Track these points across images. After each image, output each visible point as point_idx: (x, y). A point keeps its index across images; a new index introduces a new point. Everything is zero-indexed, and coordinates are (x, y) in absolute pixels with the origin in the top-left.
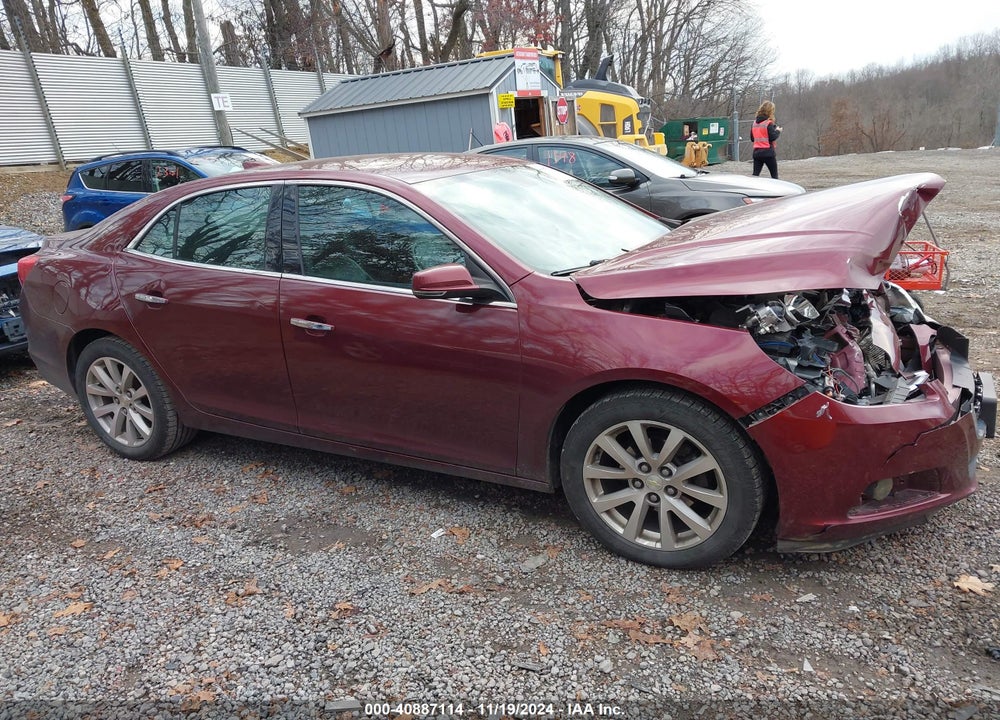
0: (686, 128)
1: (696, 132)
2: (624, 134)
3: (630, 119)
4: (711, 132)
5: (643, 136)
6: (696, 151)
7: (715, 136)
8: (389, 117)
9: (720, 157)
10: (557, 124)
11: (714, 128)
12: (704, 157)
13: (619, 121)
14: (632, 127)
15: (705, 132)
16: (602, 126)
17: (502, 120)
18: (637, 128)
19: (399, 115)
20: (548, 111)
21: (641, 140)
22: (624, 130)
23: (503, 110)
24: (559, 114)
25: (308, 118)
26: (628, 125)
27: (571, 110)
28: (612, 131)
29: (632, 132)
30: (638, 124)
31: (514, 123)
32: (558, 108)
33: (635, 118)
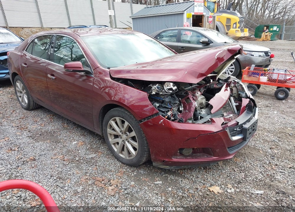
0: (265, 28)
1: (268, 29)
2: (233, 28)
3: (236, 23)
4: (274, 30)
5: (239, 29)
6: (266, 36)
7: (275, 31)
8: (154, 19)
9: (276, 38)
10: (208, 24)
11: (275, 28)
12: (269, 38)
13: (232, 24)
14: (236, 26)
15: (271, 29)
16: (226, 25)
17: (187, 21)
18: (237, 27)
19: (157, 19)
20: (205, 20)
21: (238, 30)
22: (233, 27)
23: (188, 18)
24: (209, 20)
25: (132, 18)
26: (235, 25)
27: (214, 20)
28: (229, 27)
29: (236, 28)
30: (238, 25)
31: (192, 22)
32: (209, 19)
33: (237, 23)
